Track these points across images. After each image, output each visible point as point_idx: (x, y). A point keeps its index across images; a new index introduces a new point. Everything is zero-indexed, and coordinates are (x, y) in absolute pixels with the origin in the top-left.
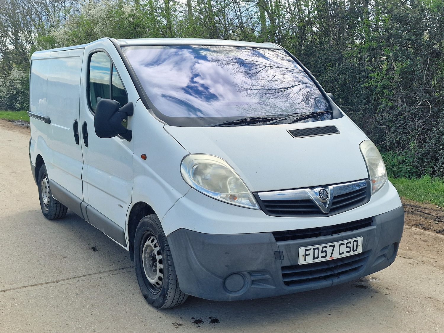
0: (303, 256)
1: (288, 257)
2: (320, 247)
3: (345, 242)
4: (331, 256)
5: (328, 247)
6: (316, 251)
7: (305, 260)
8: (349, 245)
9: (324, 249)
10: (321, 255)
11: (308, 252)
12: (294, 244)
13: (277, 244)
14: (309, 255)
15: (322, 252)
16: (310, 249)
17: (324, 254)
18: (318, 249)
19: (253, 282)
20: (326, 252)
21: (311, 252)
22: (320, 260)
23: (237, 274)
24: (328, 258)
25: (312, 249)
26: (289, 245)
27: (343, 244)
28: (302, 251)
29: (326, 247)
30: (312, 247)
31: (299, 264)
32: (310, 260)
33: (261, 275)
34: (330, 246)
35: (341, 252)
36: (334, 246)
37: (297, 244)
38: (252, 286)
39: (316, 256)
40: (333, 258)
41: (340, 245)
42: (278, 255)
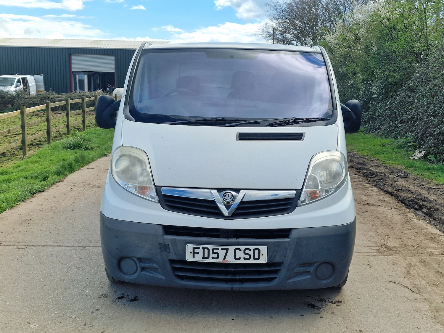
0: (191, 253)
1: (174, 251)
2: (211, 247)
3: (243, 248)
4: (224, 258)
5: (220, 249)
6: (206, 251)
7: (194, 257)
8: (247, 252)
9: (215, 251)
10: (211, 255)
11: (196, 250)
12: (181, 240)
13: (164, 236)
14: (198, 253)
15: (213, 253)
16: (199, 248)
17: (215, 256)
18: (208, 249)
19: (143, 269)
20: (218, 254)
21: (200, 251)
22: (210, 260)
23: (130, 258)
24: (220, 260)
25: (201, 248)
26: (175, 240)
27: (240, 250)
28: (189, 248)
29: (218, 249)
30: (201, 246)
31: (187, 260)
32: (198, 258)
33: (150, 264)
34: (222, 249)
35: (237, 257)
36: (227, 250)
37: (184, 240)
38: (142, 272)
39: (206, 256)
40: (227, 261)
41: (235, 250)
42: (164, 247)
